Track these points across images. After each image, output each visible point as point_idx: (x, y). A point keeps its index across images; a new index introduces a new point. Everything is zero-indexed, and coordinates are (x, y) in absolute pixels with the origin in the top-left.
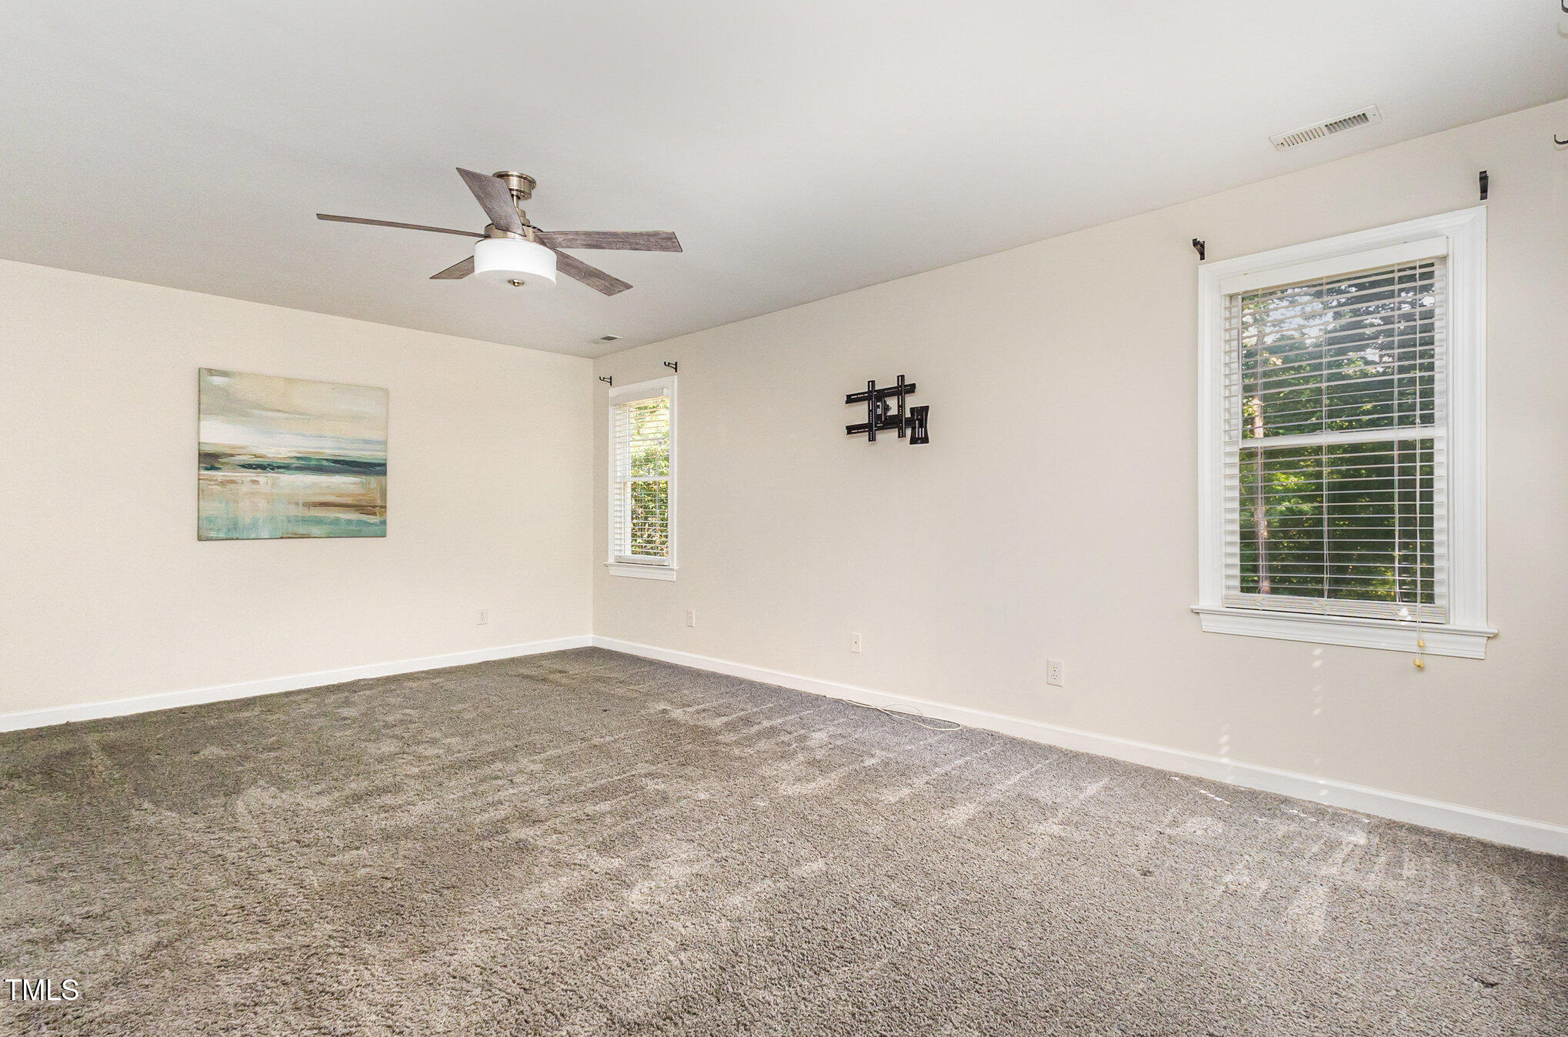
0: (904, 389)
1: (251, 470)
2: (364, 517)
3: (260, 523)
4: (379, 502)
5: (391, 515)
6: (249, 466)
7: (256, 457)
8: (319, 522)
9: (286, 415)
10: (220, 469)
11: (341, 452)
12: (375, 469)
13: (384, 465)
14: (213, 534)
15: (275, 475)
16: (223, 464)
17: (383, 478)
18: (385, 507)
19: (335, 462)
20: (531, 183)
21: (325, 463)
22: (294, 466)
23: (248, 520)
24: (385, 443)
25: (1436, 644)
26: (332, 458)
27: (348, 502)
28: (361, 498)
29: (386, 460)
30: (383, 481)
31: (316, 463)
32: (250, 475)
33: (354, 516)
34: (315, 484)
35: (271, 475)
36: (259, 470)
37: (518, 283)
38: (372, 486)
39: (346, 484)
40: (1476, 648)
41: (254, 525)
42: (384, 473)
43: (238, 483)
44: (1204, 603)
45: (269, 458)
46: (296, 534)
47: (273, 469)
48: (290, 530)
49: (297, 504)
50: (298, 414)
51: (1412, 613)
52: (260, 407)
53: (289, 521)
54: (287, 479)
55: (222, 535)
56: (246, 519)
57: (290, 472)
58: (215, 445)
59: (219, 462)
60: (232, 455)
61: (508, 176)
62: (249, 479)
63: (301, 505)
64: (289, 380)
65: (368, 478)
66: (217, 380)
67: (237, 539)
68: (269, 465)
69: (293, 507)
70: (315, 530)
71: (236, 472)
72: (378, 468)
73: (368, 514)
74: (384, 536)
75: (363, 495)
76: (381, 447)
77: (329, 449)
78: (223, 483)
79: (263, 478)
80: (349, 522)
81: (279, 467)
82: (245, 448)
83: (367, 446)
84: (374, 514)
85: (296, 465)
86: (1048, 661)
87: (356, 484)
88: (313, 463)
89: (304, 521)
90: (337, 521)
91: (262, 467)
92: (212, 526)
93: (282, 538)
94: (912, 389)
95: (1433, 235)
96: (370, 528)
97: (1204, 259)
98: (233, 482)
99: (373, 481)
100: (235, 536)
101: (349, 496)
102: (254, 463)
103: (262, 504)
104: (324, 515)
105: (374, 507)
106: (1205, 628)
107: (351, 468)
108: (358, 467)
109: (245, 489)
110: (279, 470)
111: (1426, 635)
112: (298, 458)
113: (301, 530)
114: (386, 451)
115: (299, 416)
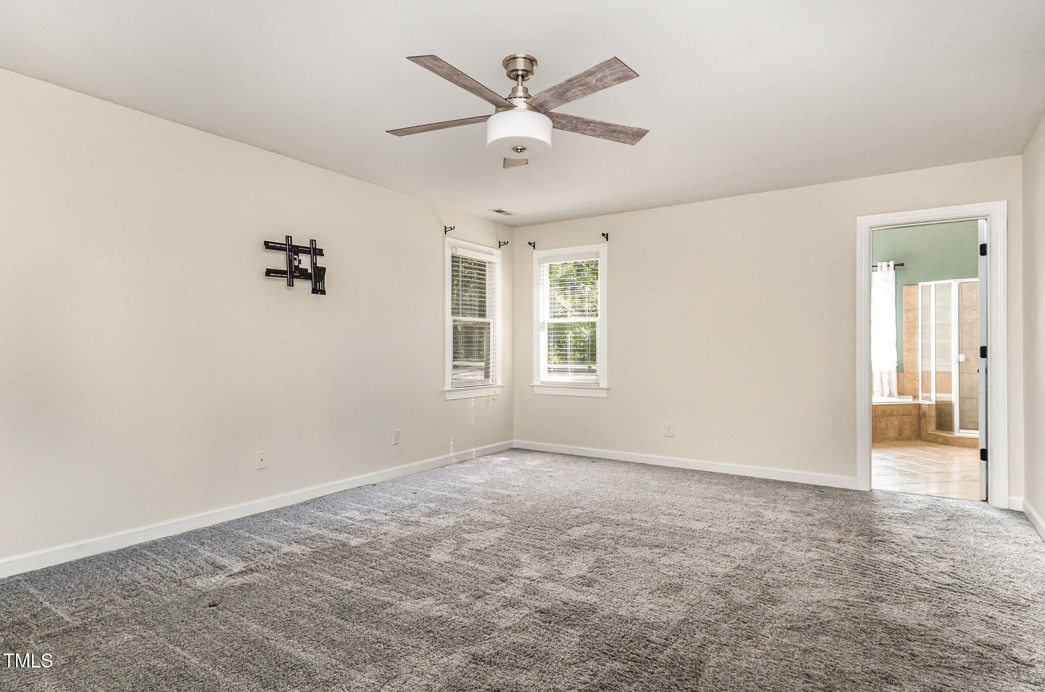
0: (314, 250)
20: (531, 61)
37: (521, 149)
44: (447, 388)
61: (516, 58)
97: (446, 234)
106: (447, 399)
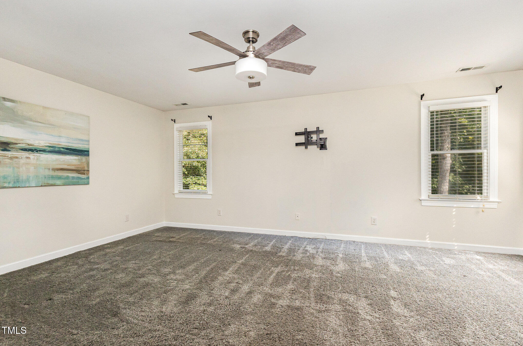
0: (318, 131)
1: (26, 152)
2: (80, 176)
3: (31, 178)
4: (86, 169)
5: (92, 174)
6: (25, 150)
7: (29, 145)
8: (59, 178)
9: (43, 125)
10: (10, 150)
11: (70, 145)
12: (84, 153)
13: (88, 151)
14: (6, 185)
15: (38, 154)
16: (13, 148)
17: (87, 157)
18: (89, 171)
19: (67, 149)
20: (256, 33)
21: (62, 149)
22: (47, 150)
23: (25, 177)
24: (88, 141)
25: (487, 205)
26: (65, 147)
27: (72, 168)
28: (79, 166)
29: (89, 149)
30: (88, 159)
31: (58, 149)
32: (25, 154)
33: (75, 175)
34: (57, 160)
35: (37, 154)
36: (30, 152)
37: (252, 77)
38: (83, 161)
39: (72, 160)
40: (495, 206)
41: (28, 180)
42: (88, 155)
43: (19, 158)
44: (423, 197)
45: (35, 146)
46: (48, 184)
47: (37, 152)
48: (46, 182)
49: (49, 169)
50: (49, 125)
51: (481, 197)
52: (31, 120)
53: (45, 178)
54: (44, 156)
55: (11, 185)
56: (24, 176)
57: (45, 153)
58: (7, 138)
59: (9, 147)
60: (16, 144)
61: (248, 32)
62: (26, 156)
63: (51, 170)
64: (44, 108)
65: (82, 157)
66: (8, 104)
67: (19, 187)
68: (35, 149)
69: (47, 170)
70: (58, 182)
71: (18, 153)
72: (86, 153)
73: (81, 174)
74: (88, 184)
75: (79, 165)
76: (86, 143)
77: (64, 143)
78: (11, 158)
79: (32, 156)
80: (73, 178)
81: (40, 151)
82: (23, 140)
83: (81, 142)
84: (84, 174)
85: (49, 150)
86: (372, 217)
87: (76, 160)
88: (57, 149)
89: (53, 177)
90: (67, 178)
91: (32, 150)
92: (5, 181)
93: (42, 186)
94: (322, 131)
95: (484, 100)
96: (82, 181)
97: (422, 100)
98: (17, 158)
99: (84, 159)
100: (18, 186)
101: (73, 165)
102: (28, 148)
103: (32, 169)
104: (62, 175)
105: (84, 171)
106: (422, 205)
107: (74, 152)
108: (77, 152)
109: (22, 161)
110: (40, 152)
111: (484, 203)
112: (50, 147)
113: (51, 182)
114: (89, 145)
115: (51, 126)
